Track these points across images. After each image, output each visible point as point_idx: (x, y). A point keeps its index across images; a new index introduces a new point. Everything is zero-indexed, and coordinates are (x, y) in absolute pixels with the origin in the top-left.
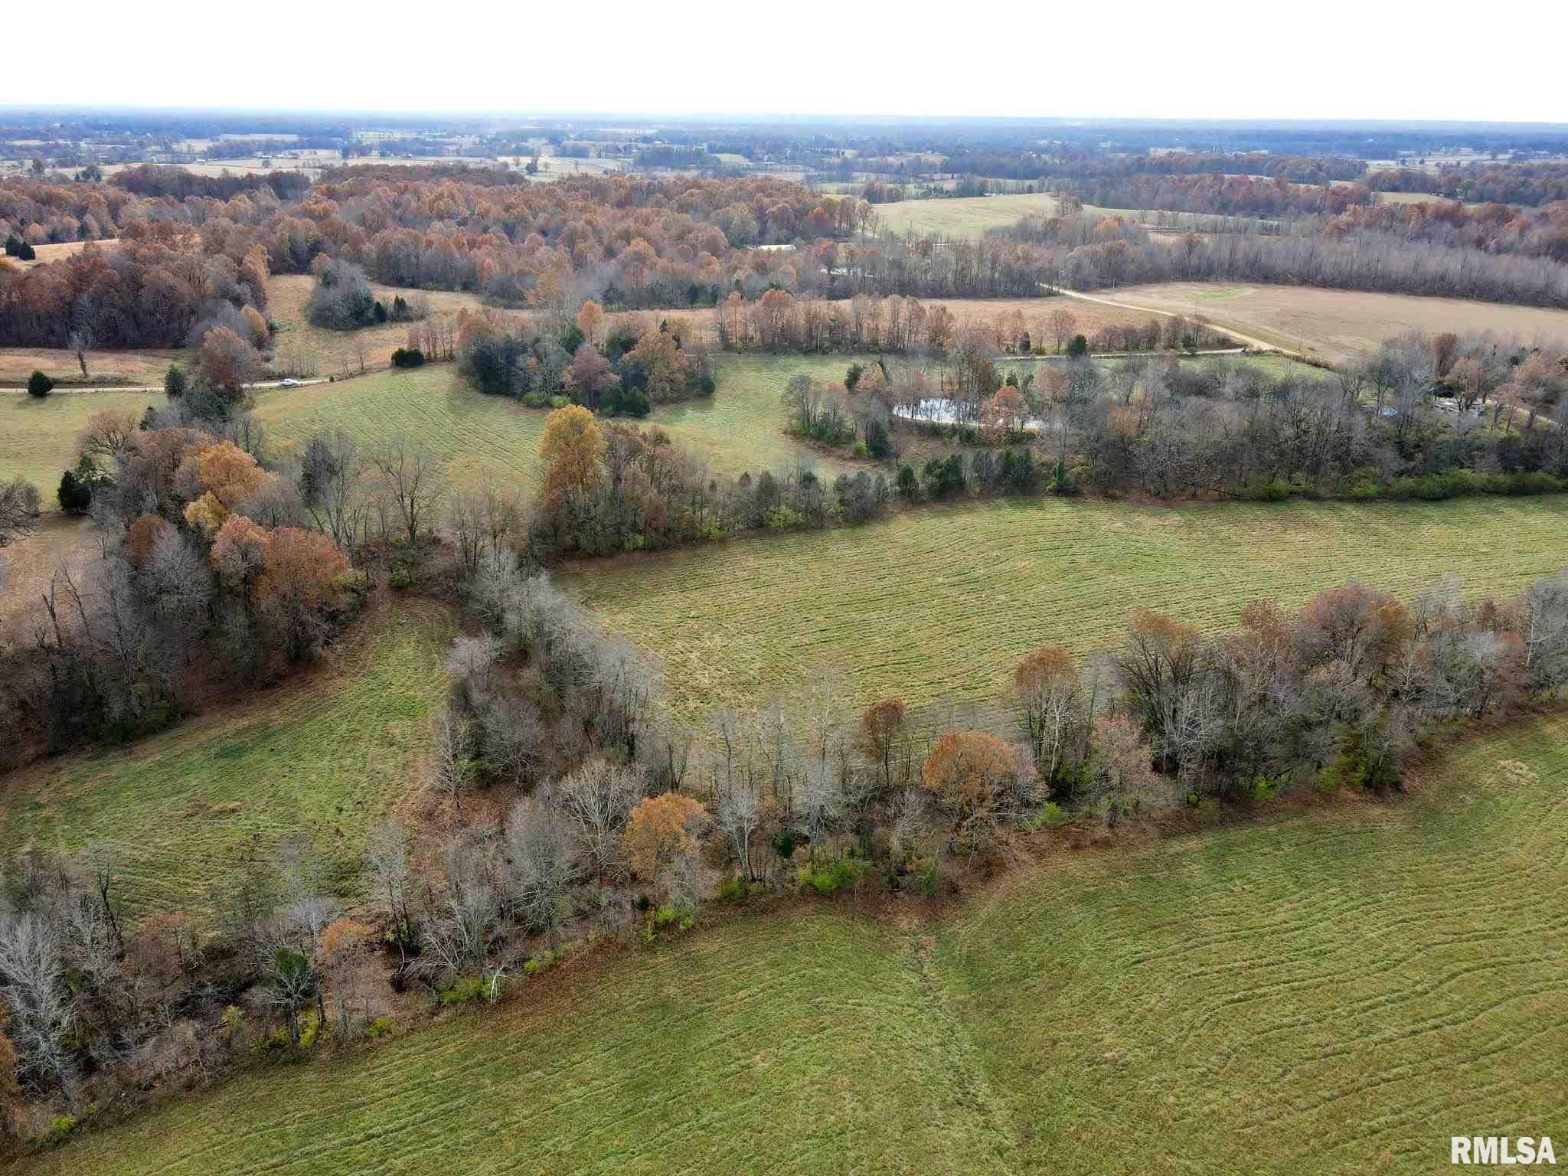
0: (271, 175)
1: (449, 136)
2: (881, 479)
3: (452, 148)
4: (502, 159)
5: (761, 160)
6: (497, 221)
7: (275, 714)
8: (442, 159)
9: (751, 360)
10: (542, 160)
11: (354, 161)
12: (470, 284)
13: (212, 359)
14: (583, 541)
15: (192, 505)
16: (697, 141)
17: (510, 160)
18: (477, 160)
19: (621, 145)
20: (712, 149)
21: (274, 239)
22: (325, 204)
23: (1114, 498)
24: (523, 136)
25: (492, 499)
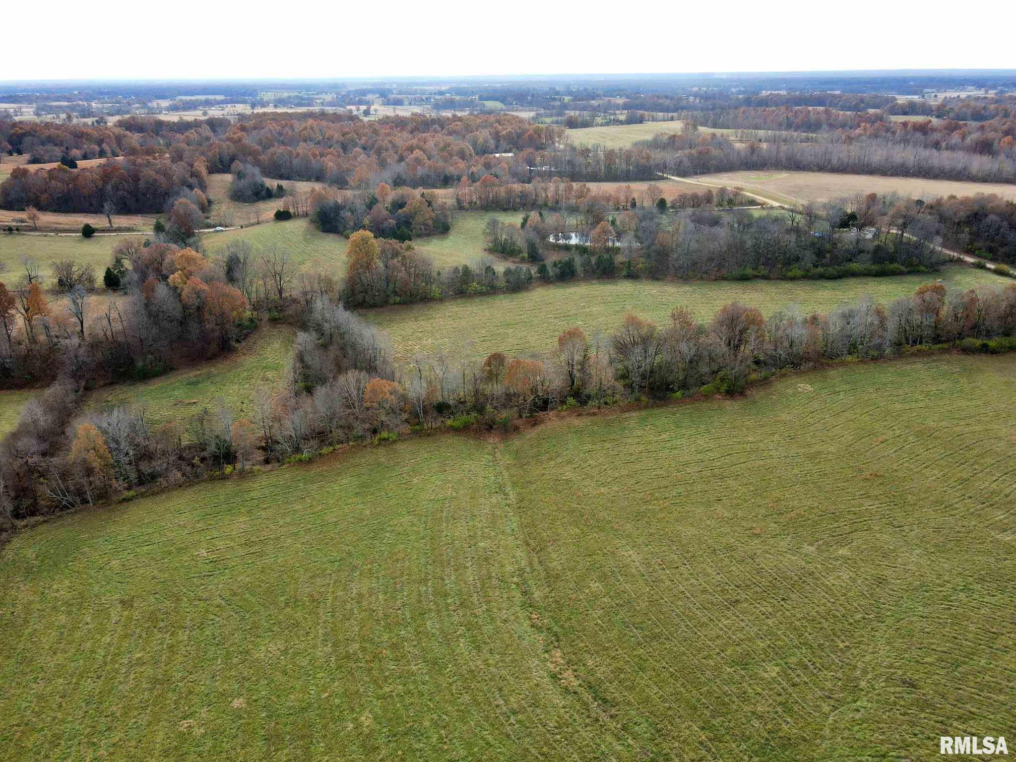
0: (208, 120)
1: (318, 94)
2: (529, 270)
3: (318, 101)
4: (349, 107)
5: (511, 104)
6: (337, 142)
7: (213, 369)
8: (311, 108)
9: (473, 214)
10: (373, 108)
11: (259, 110)
12: (319, 177)
13: (178, 215)
14: (367, 299)
15: (172, 276)
16: (473, 93)
17: (353, 108)
18: (334, 108)
19: (424, 97)
20: (482, 98)
21: (210, 154)
22: (239, 134)
23: (657, 279)
24: (364, 92)
25: (320, 275)
